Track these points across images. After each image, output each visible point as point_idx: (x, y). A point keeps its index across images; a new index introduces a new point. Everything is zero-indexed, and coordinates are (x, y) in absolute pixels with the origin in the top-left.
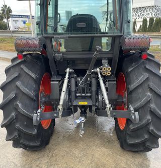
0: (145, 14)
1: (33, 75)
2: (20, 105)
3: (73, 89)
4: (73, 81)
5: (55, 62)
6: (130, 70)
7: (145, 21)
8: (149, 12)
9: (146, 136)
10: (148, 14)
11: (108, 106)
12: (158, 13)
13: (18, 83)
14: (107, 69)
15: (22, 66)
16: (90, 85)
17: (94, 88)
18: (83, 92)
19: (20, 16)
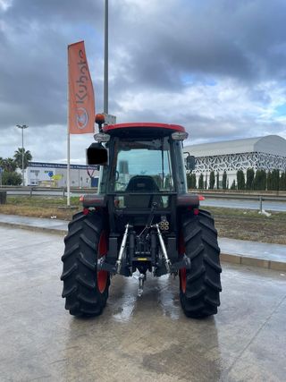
0: (241, 163)
1: (96, 229)
2: (82, 256)
3: (132, 246)
4: (132, 238)
5: (115, 218)
6: (185, 224)
7: (240, 174)
8: (247, 161)
9: (203, 288)
10: (247, 164)
11: (168, 261)
12: (261, 162)
13: (82, 236)
14: (165, 223)
15: (85, 221)
16: (150, 243)
17: (154, 246)
18: (143, 250)
19: (43, 165)
